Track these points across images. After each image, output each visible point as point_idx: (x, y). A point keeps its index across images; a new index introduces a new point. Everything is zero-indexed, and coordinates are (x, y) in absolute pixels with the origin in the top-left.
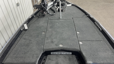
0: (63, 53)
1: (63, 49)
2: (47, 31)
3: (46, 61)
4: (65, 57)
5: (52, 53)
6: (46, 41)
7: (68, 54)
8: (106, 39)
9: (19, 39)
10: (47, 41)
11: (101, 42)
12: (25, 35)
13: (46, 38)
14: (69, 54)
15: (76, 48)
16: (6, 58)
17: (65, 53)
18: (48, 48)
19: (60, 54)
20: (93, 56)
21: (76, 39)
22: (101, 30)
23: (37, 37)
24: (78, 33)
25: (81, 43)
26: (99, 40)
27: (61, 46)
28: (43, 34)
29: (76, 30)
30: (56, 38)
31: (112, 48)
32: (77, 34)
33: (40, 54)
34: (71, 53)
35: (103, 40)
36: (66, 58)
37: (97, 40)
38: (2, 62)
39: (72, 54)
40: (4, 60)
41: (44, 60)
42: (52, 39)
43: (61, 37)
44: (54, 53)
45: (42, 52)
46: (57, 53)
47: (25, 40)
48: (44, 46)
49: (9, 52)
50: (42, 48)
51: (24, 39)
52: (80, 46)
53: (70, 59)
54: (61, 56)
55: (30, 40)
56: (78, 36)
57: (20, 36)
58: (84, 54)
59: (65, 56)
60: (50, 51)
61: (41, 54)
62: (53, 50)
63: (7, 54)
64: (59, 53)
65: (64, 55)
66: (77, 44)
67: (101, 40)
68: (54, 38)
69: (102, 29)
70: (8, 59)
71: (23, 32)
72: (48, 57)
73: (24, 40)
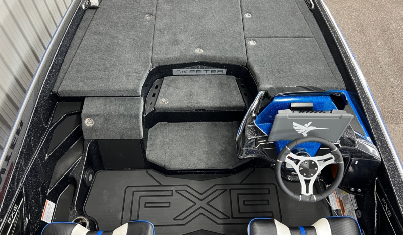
0: (203, 71)
1: (203, 60)
2: (159, 12)
3: (162, 90)
4: (210, 80)
5: (174, 71)
6: (157, 40)
7: (216, 73)
8: (321, 33)
9: (80, 33)
10: (161, 40)
11: (307, 39)
12: (94, 22)
13: (156, 31)
14: (219, 73)
15: (238, 56)
16: (58, 80)
17: (209, 70)
18: (166, 57)
19: (196, 73)
20: (277, 74)
21: (240, 34)
22: (313, 7)
23: (131, 29)
24: (247, 15)
25: (252, 43)
26: (301, 35)
27: (199, 52)
28: (149, 21)
29: (243, 8)
30: (186, 32)
31: (330, 54)
32: (245, 21)
33: (145, 70)
34: (225, 71)
35: (311, 35)
36: (211, 82)
37: (298, 34)
38: (52, 89)
39: (227, 74)
40: (56, 85)
41: (154, 95)
42: (175, 35)
43: (199, 28)
44: (181, 70)
45: (150, 68)
46: (187, 71)
47: (98, 38)
48: (154, 52)
49: (64, 67)
50: (148, 56)
51: (96, 33)
52: (249, 51)
53: (221, 85)
54: (198, 78)
55: (114, 38)
56: (245, 24)
57: (81, 25)
58: (256, 69)
59: (210, 77)
60: (169, 65)
61: (148, 72)
62: (179, 62)
63: (59, 72)
64: (195, 70)
65: (206, 77)
66: (242, 46)
67: (306, 34)
68: (180, 32)
69: (315, 5)
70: (65, 82)
71: (89, 13)
72: (164, 80)
73: (95, 37)
